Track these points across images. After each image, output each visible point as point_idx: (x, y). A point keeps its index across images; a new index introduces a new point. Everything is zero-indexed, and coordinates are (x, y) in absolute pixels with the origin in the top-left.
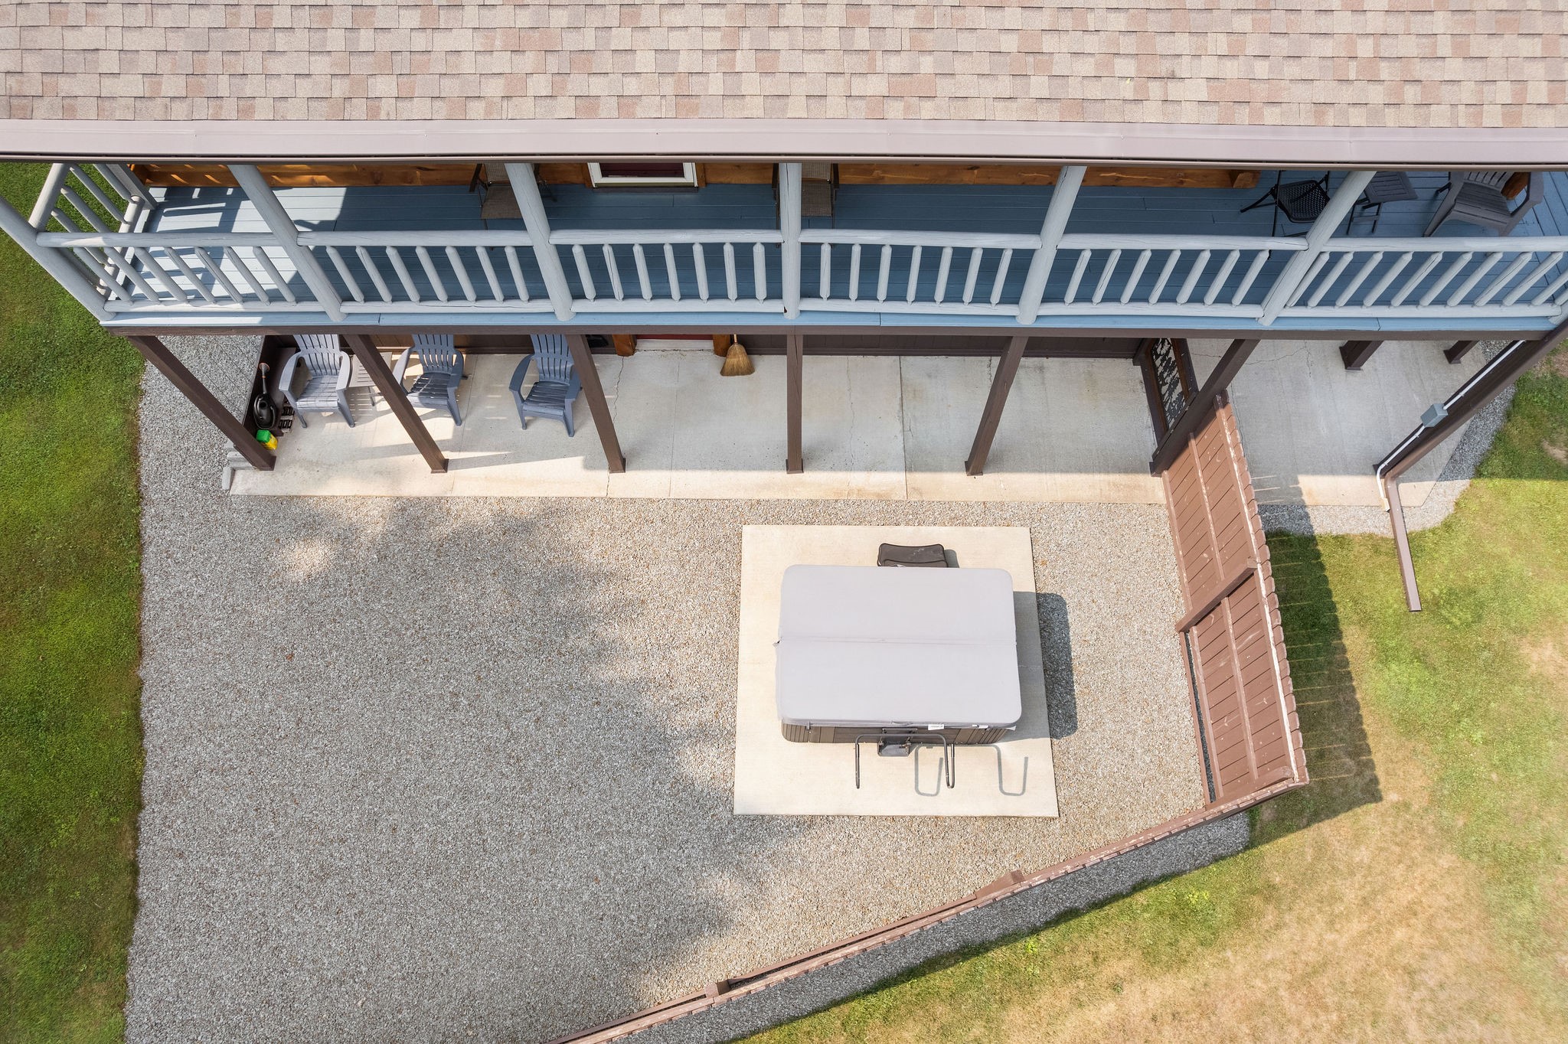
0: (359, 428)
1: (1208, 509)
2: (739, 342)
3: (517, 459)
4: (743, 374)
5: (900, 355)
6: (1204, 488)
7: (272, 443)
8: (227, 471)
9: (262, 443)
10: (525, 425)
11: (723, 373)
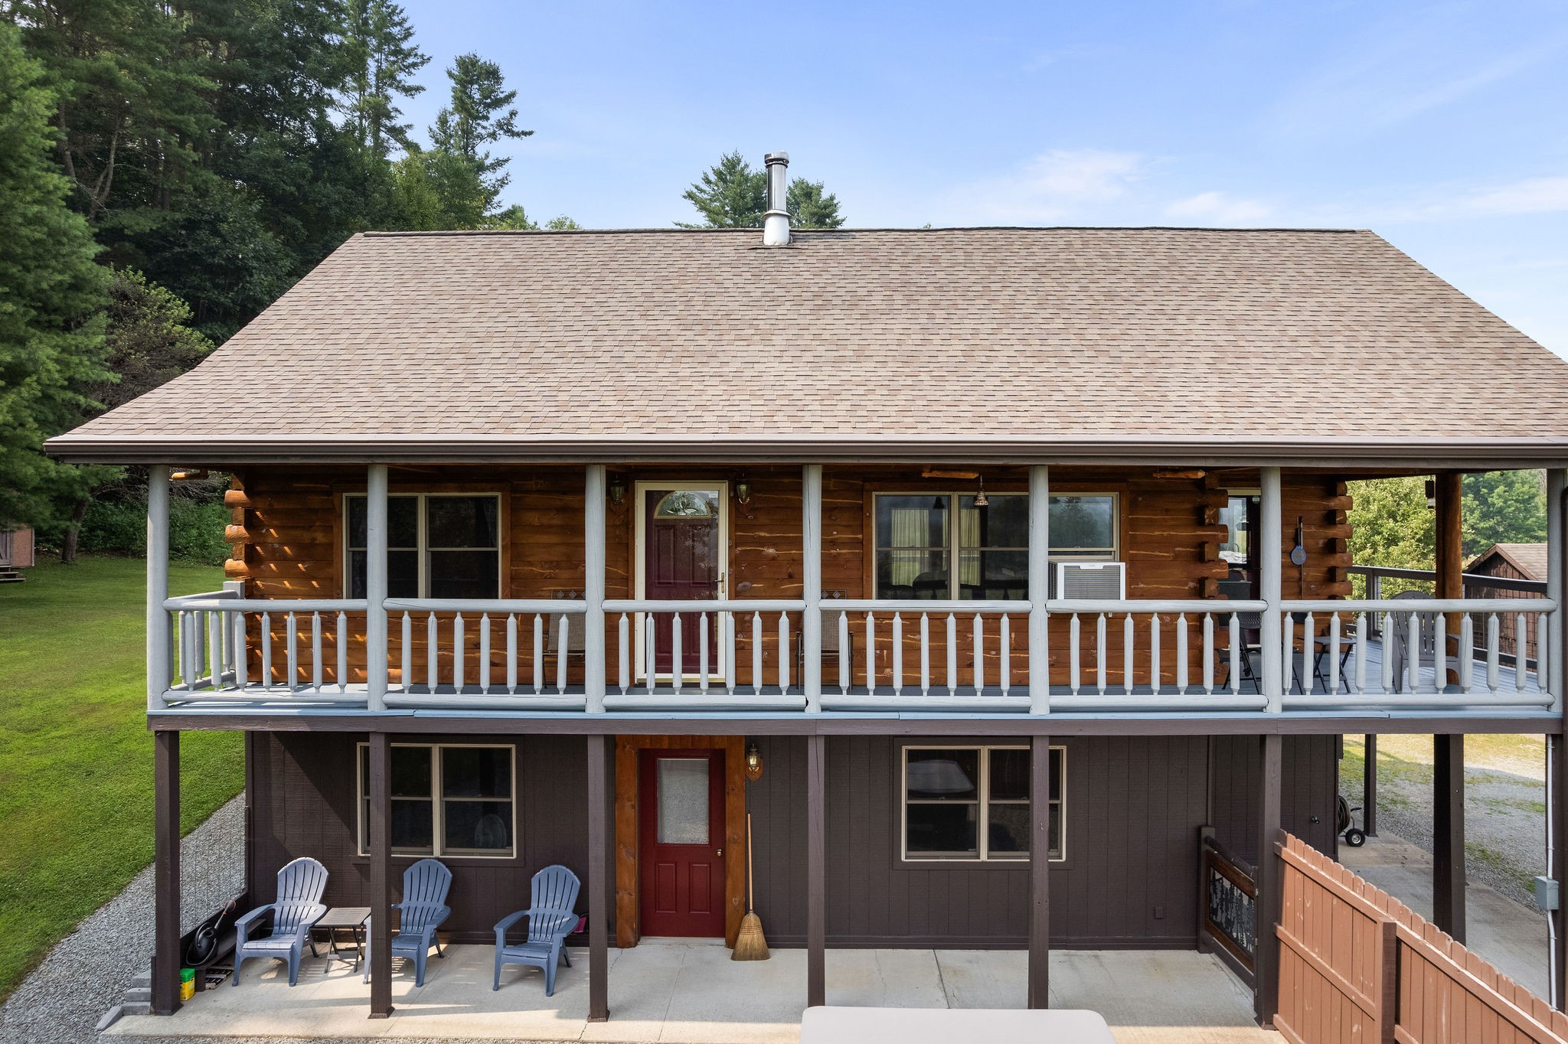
0: (298, 987)
1: (1327, 966)
2: (755, 911)
3: (476, 1010)
4: (757, 959)
5: (934, 948)
6: (1312, 954)
7: (188, 986)
8: (115, 1010)
9: (179, 981)
10: (497, 988)
11: (733, 958)
